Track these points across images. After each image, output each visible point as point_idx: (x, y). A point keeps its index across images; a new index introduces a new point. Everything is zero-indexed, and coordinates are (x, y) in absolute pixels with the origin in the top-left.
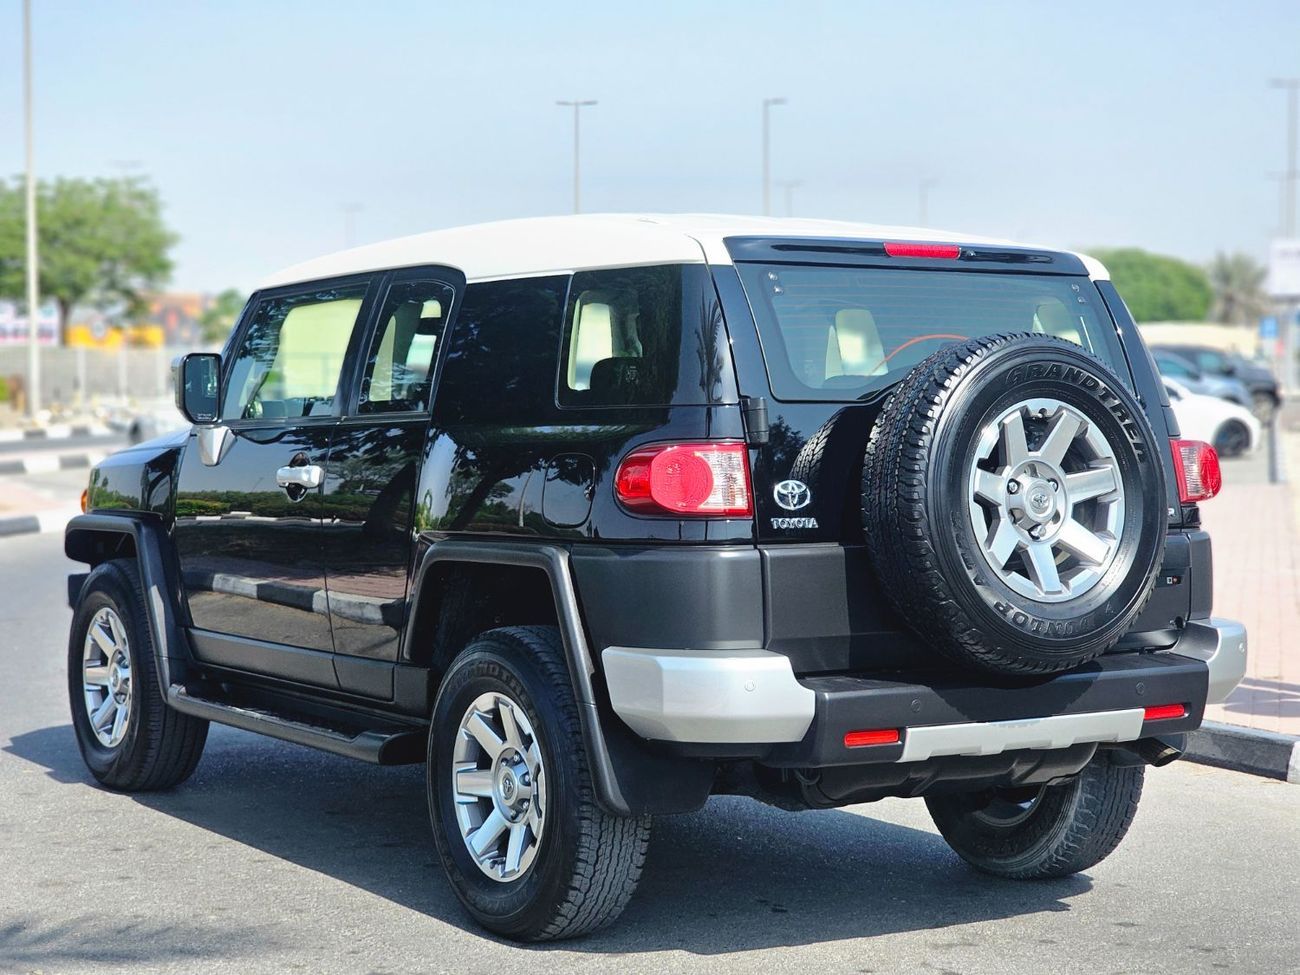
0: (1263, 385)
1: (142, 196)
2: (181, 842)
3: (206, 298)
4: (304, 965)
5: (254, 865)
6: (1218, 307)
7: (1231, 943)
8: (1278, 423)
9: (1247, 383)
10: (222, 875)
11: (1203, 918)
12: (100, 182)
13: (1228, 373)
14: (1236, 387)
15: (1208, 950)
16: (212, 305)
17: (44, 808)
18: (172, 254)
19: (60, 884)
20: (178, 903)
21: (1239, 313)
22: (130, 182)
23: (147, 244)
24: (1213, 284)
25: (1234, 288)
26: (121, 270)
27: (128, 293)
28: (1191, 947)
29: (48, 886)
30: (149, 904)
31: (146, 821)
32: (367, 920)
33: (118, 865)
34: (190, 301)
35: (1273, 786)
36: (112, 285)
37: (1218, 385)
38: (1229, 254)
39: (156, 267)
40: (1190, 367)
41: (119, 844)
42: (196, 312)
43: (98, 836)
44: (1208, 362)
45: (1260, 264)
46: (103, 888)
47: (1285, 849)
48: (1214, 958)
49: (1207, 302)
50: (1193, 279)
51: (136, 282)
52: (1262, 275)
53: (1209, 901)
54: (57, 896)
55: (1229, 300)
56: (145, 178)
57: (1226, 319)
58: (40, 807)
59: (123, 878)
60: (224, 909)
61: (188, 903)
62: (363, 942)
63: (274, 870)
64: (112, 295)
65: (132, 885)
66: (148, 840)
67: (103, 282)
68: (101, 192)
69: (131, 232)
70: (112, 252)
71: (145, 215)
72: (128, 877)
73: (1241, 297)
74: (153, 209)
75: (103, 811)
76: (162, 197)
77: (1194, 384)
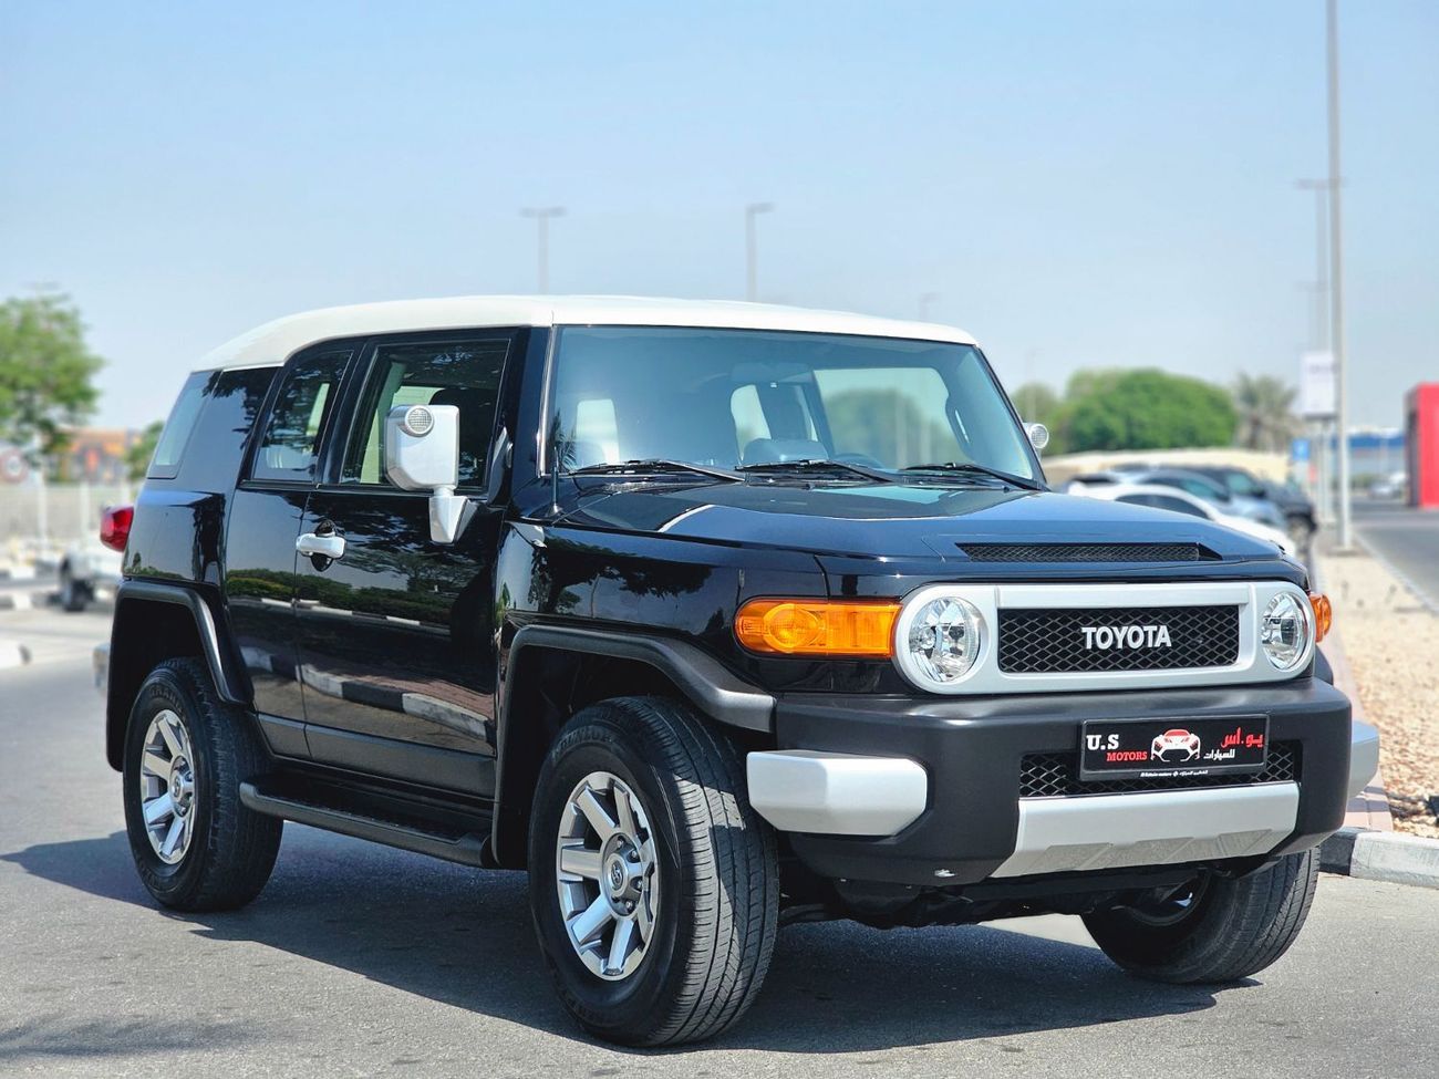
0: (1296, 509)
1: (61, 318)
2: (172, 950)
3: (130, 434)
4: (324, 1056)
5: (255, 969)
6: (1244, 432)
7: (1303, 1018)
8: (1314, 550)
9: (1281, 505)
10: (222, 978)
11: (1272, 997)
12: (13, 303)
13: (1259, 494)
14: (1268, 508)
15: (1279, 1024)
16: (137, 442)
17: (18, 923)
18: (96, 382)
19: (49, 989)
20: (178, 1004)
21: (1266, 437)
22: (46, 303)
23: (67, 370)
24: (1239, 407)
25: (1261, 410)
26: (39, 399)
27: (47, 426)
28: (1261, 1022)
29: (35, 991)
30: (148, 1005)
31: (131, 932)
32: (387, 1015)
33: (108, 972)
34: (113, 438)
35: (1335, 880)
36: (29, 417)
37: (1250, 506)
38: (1255, 375)
39: (77, 395)
40: (1219, 488)
41: (105, 953)
42: (118, 450)
43: (81, 947)
44: (1236, 483)
45: (1288, 385)
46: (96, 992)
47: (1353, 936)
48: (1286, 1031)
49: (1233, 426)
50: (1215, 401)
51: (56, 413)
52: (1290, 397)
53: (1277, 983)
54: (47, 1000)
55: (1256, 424)
56: (65, 298)
57: (1252, 445)
58: (13, 922)
59: (116, 983)
60: (230, 1008)
61: (190, 1004)
62: (384, 1034)
63: (277, 973)
64: (27, 427)
65: (126, 989)
66: (137, 949)
67: (19, 414)
68: (16, 314)
69: (50, 357)
70: (26, 380)
71: (65, 338)
72: (120, 983)
73: (1268, 420)
74: (75, 332)
75: (84, 924)
76: (84, 319)
77: (1224, 506)
